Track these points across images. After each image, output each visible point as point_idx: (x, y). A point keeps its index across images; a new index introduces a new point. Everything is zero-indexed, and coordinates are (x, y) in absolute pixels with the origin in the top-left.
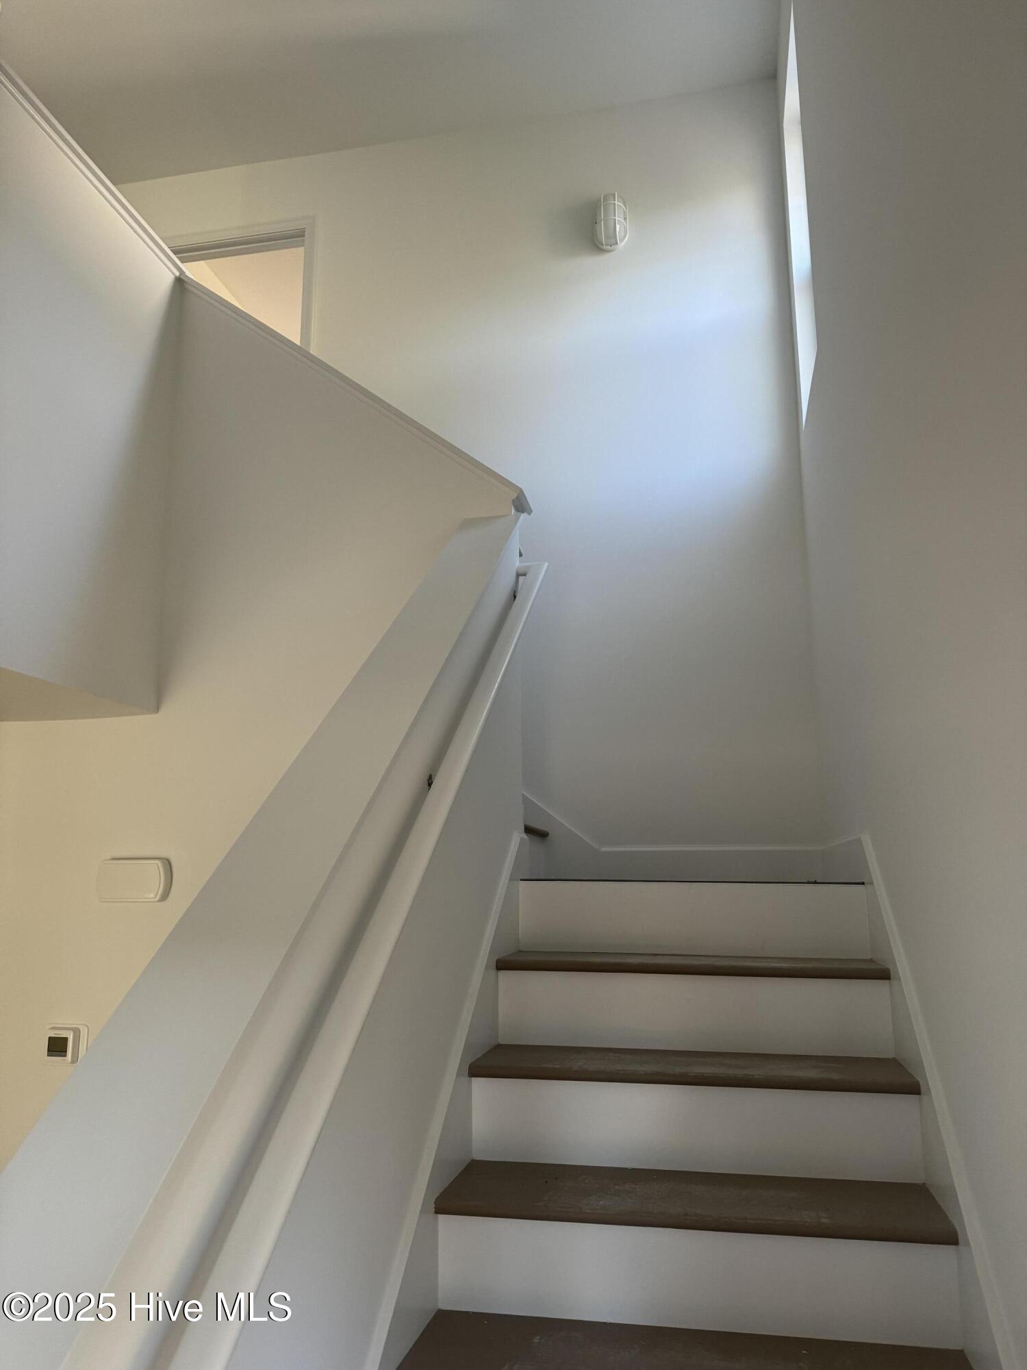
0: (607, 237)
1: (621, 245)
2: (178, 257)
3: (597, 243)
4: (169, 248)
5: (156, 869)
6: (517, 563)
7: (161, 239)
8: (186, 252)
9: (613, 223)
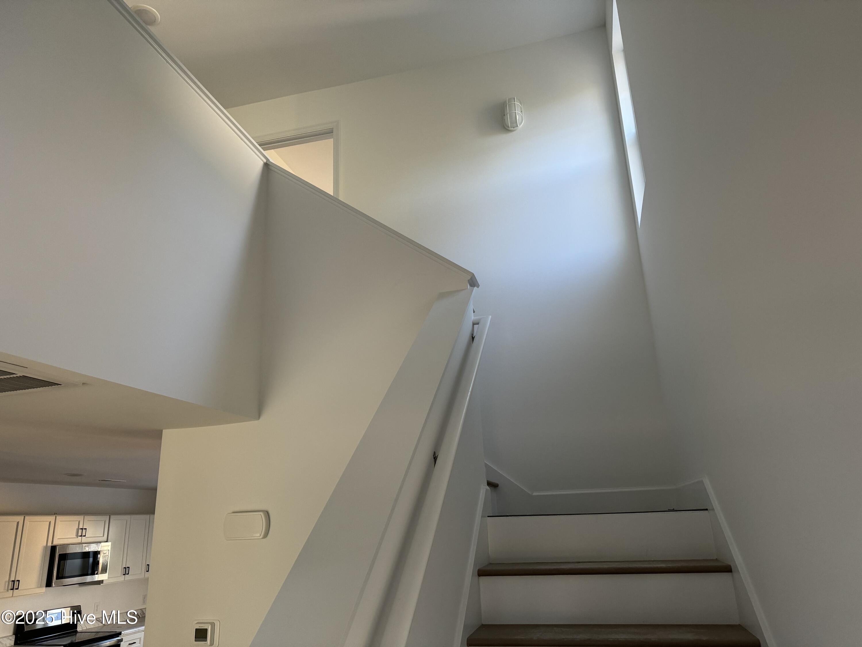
0: (511, 123)
1: (520, 127)
2: (262, 148)
3: (506, 127)
4: (257, 143)
5: (260, 518)
6: (472, 317)
7: (252, 138)
8: (266, 145)
9: (514, 114)
